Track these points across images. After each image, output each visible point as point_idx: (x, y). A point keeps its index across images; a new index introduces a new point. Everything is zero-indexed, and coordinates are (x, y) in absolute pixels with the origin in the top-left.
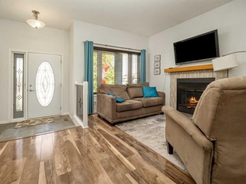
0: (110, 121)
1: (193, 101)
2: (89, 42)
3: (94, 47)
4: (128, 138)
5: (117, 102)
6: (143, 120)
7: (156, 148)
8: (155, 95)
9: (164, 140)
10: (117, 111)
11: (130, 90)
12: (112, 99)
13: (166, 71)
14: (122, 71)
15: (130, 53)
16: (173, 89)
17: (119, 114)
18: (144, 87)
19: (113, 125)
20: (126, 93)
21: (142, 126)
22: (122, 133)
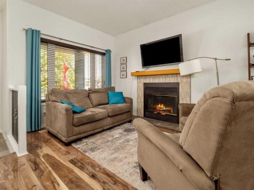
0: (64, 139)
2: (33, 31)
3: (42, 39)
5: (74, 112)
6: (108, 133)
7: (126, 174)
8: (122, 101)
9: (135, 158)
10: (73, 125)
11: (93, 96)
12: (67, 110)
13: (132, 74)
14: (84, 73)
15: (93, 52)
16: (140, 94)
17: (76, 129)
18: (109, 92)
19: (68, 144)
20: (88, 99)
21: (108, 141)
22: (80, 157)
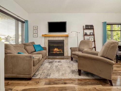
1: (56, 50)
4: (56, 81)
8: (42, 49)
10: (33, 66)
11: (27, 48)
18: (34, 45)
